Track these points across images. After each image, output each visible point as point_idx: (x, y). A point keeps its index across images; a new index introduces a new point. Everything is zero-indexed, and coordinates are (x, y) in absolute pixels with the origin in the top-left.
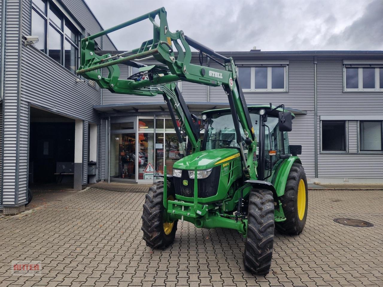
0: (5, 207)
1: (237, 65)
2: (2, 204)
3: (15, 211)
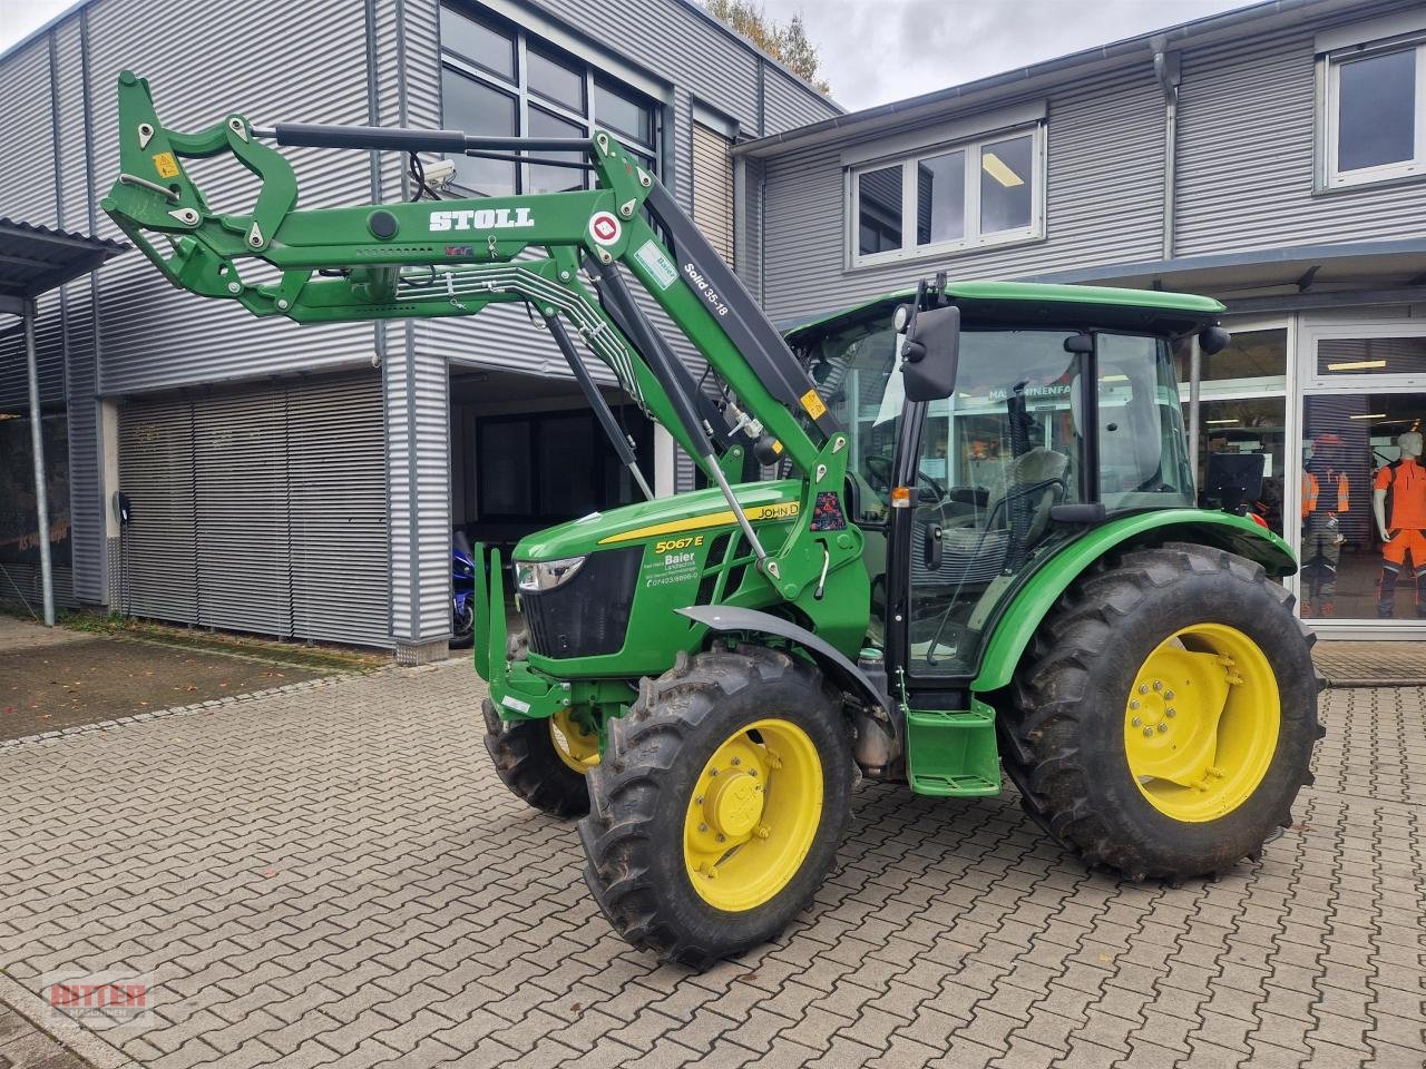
0: (400, 644)
1: (1329, 52)
2: (391, 634)
3: (417, 656)
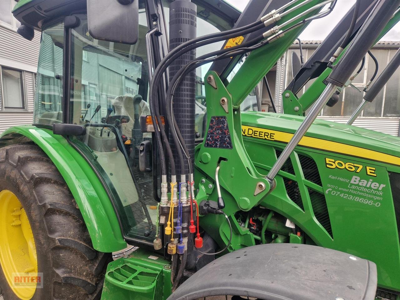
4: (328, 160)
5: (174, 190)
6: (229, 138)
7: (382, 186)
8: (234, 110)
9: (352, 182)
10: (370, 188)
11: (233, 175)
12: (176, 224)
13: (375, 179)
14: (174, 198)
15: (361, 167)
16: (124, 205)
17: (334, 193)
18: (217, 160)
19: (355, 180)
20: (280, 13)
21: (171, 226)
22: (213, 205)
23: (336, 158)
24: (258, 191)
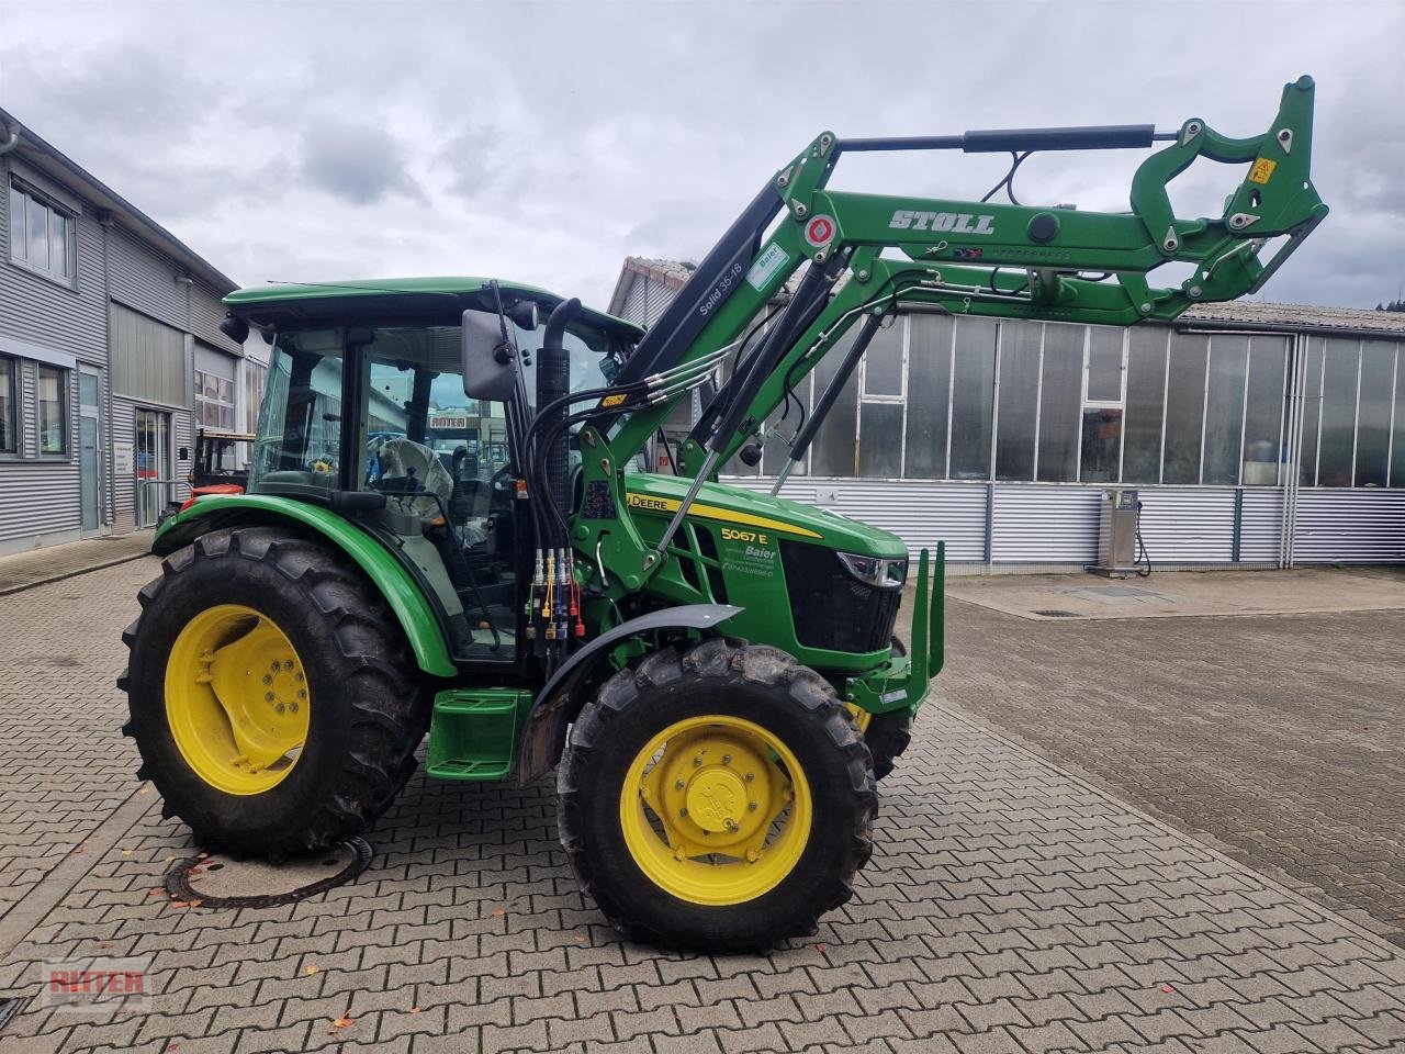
4: (724, 531)
5: (551, 566)
6: (613, 507)
7: (773, 554)
8: (618, 473)
9: (747, 553)
10: (763, 557)
11: (618, 550)
12: (555, 605)
13: (767, 548)
14: (552, 576)
15: (754, 535)
16: (450, 614)
17: (731, 567)
18: (598, 534)
19: (749, 551)
20: (663, 377)
21: (549, 608)
22: (595, 588)
23: (731, 528)
24: (647, 565)
